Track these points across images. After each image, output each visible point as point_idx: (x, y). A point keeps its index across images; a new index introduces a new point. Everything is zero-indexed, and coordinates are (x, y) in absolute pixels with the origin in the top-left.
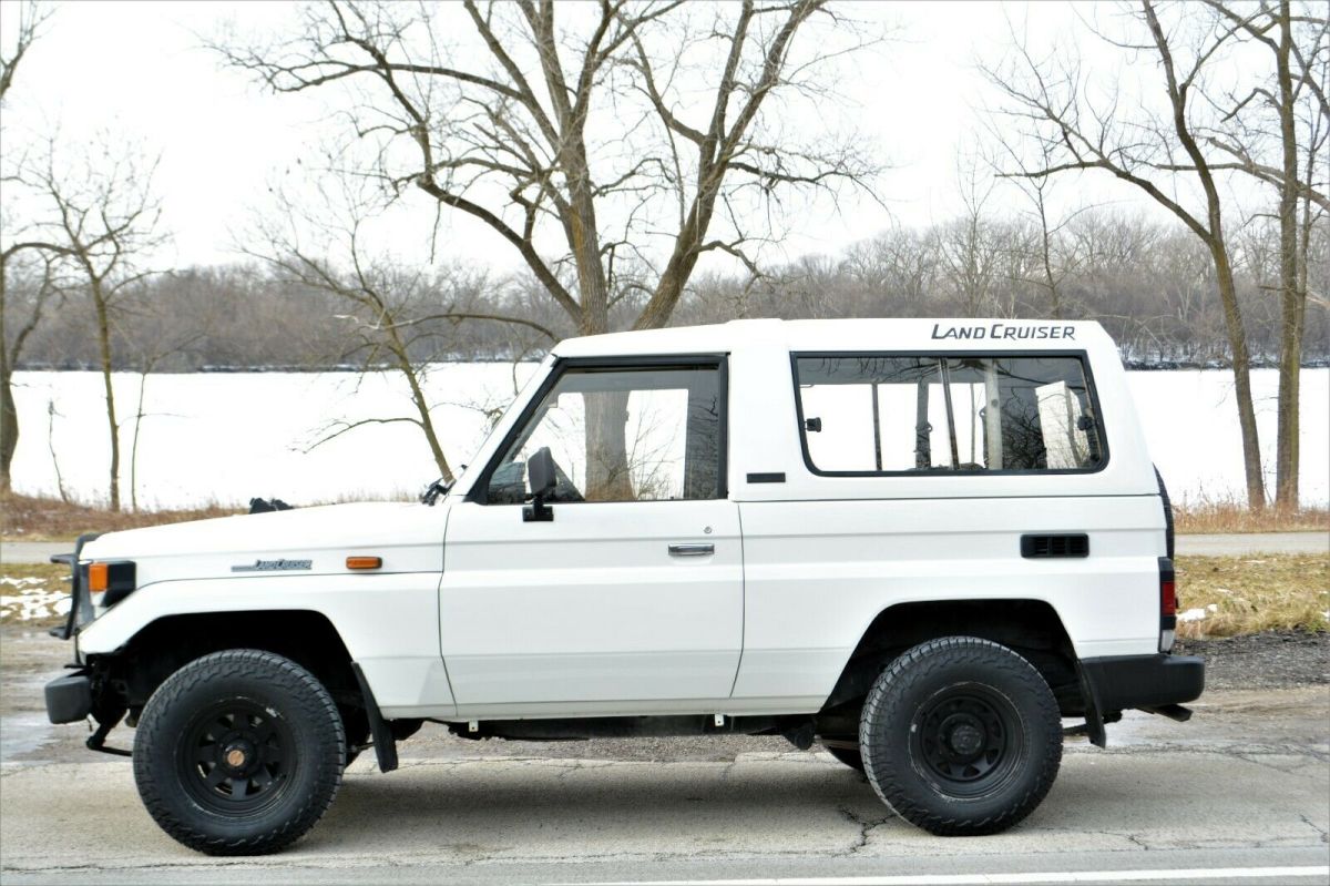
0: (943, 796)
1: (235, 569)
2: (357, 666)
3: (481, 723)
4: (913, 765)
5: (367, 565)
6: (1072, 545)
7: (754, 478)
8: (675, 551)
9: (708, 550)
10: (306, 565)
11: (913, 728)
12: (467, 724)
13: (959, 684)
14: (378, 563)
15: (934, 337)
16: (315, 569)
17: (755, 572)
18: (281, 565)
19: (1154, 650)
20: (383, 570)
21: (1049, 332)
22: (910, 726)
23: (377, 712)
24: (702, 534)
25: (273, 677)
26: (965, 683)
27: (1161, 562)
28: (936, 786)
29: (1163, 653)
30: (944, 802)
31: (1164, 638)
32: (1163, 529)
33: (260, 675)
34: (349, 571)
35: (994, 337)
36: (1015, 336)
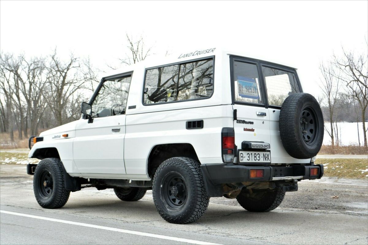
0: (168, 209)
1: (52, 138)
2: (61, 161)
3: (90, 179)
4: (161, 198)
6: (198, 124)
7: (130, 108)
8: (113, 130)
9: (119, 130)
10: (60, 137)
11: (161, 186)
12: (87, 179)
13: (172, 172)
14: (67, 135)
15: (179, 58)
18: (57, 137)
20: (68, 137)
22: (160, 185)
23: (68, 174)
24: (118, 125)
25: (50, 164)
26: (173, 172)
27: (223, 129)
28: (167, 206)
29: (226, 163)
30: (167, 211)
31: (224, 157)
32: (231, 117)
33: (47, 163)
34: (64, 138)
35: (193, 55)
36: (198, 54)
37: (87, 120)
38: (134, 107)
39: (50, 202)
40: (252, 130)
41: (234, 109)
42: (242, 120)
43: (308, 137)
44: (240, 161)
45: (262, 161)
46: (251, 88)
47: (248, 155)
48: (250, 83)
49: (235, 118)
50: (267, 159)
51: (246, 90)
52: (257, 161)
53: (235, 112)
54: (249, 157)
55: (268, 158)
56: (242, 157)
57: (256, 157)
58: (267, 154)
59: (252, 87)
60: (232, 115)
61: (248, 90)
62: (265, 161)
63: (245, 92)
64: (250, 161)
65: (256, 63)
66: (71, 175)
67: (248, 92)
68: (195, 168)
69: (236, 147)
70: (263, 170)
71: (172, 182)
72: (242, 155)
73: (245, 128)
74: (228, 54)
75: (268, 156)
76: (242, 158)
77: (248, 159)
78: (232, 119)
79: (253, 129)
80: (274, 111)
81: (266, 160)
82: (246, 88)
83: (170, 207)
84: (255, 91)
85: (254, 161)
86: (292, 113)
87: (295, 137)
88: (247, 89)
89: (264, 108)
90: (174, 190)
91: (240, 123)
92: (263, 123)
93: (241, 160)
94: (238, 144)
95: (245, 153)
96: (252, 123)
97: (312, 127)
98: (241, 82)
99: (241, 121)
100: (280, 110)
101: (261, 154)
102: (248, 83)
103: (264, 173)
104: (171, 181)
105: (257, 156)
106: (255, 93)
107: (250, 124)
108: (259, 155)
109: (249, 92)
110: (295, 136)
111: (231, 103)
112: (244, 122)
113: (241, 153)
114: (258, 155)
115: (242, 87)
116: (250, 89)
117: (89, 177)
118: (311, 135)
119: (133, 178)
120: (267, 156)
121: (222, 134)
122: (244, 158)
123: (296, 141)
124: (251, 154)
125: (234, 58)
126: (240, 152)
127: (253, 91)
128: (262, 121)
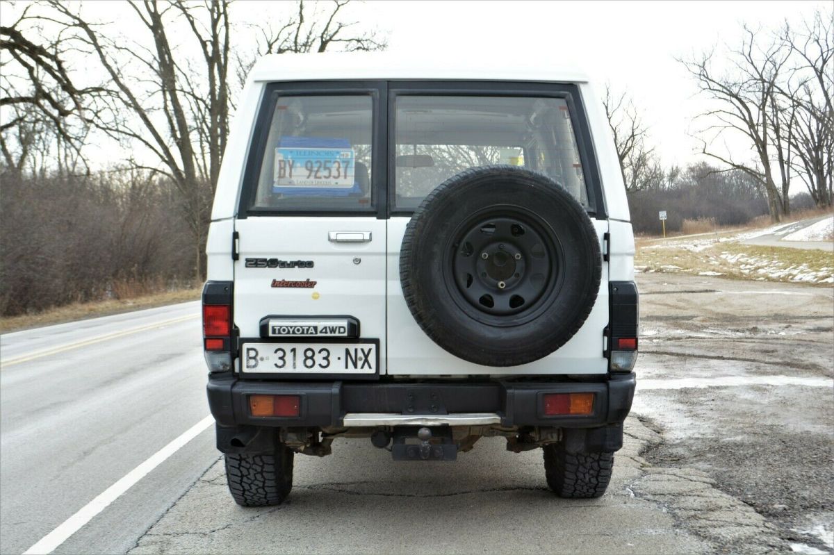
27: (210, 285)
29: (212, 373)
32: (228, 254)
40: (309, 284)
41: (235, 231)
42: (268, 258)
44: (245, 370)
45: (338, 367)
46: (328, 165)
47: (280, 354)
48: (327, 153)
49: (235, 257)
50: (360, 363)
51: (307, 173)
52: (317, 370)
54: (282, 358)
55: (366, 360)
56: (254, 358)
57: (312, 358)
58: (362, 350)
59: (334, 162)
60: (228, 248)
61: (313, 174)
62: (351, 370)
63: (304, 179)
64: (288, 369)
65: (373, 89)
67: (312, 178)
69: (234, 331)
70: (299, 396)
72: (252, 354)
73: (279, 279)
74: (256, 82)
75: (366, 356)
76: (252, 362)
77: (276, 365)
78: (230, 258)
79: (311, 280)
81: (356, 366)
82: (306, 167)
84: (342, 173)
85: (301, 369)
88: (311, 171)
89: (374, 219)
91: (256, 267)
92: (358, 261)
93: (248, 367)
94: (246, 324)
95: (265, 350)
96: (305, 265)
98: (291, 152)
99: (265, 260)
101: (337, 350)
102: (318, 153)
103: (300, 406)
105: (319, 358)
106: (342, 178)
107: (299, 267)
108: (324, 354)
109: (320, 178)
111: (236, 215)
112: (273, 263)
113: (248, 350)
114: (320, 352)
115: (291, 167)
116: (322, 169)
120: (360, 354)
122: (259, 361)
124: (294, 350)
125: (276, 91)
126: (246, 346)
127: (334, 173)
128: (353, 257)
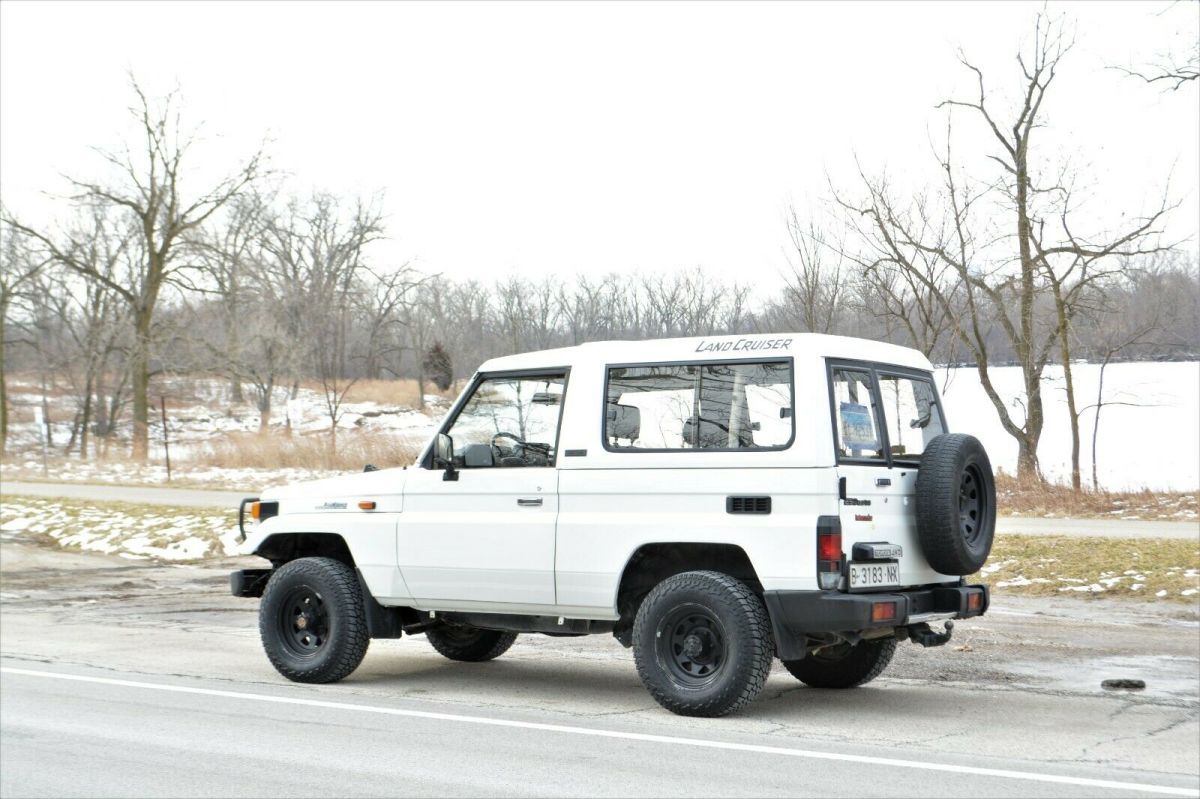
0: (676, 685)
1: (316, 508)
2: (358, 570)
4: (657, 661)
5: (370, 507)
6: (759, 505)
7: (569, 453)
8: (520, 502)
9: (539, 502)
10: (344, 506)
11: (659, 634)
12: (428, 613)
13: (687, 604)
14: (373, 505)
15: (697, 351)
16: (349, 509)
17: (565, 518)
18: (335, 506)
19: (814, 587)
20: (376, 510)
21: (773, 344)
22: (655, 633)
23: (373, 600)
24: (536, 491)
25: (318, 574)
26: (690, 604)
27: (821, 519)
28: (672, 678)
29: (824, 590)
30: (675, 689)
31: (822, 578)
32: (833, 494)
33: (312, 572)
34: (361, 510)
35: (735, 349)
36: (749, 348)
37: (442, 472)
38: (582, 453)
39: (320, 667)
40: (868, 518)
41: (840, 477)
42: (854, 498)
43: (969, 529)
44: (852, 586)
45: (886, 582)
47: (864, 572)
48: (861, 417)
49: (842, 494)
50: (893, 577)
51: (855, 433)
52: (878, 584)
53: (843, 483)
54: (865, 576)
56: (854, 576)
57: (875, 575)
58: (893, 568)
59: (863, 424)
60: (835, 489)
61: (858, 433)
62: (890, 583)
63: (854, 436)
64: (867, 585)
65: (869, 369)
66: (382, 602)
67: (858, 436)
68: (746, 598)
69: (843, 556)
70: (895, 603)
71: (682, 627)
72: (853, 572)
73: (857, 515)
74: (821, 356)
75: (895, 572)
76: (854, 579)
77: (863, 581)
78: (838, 497)
79: (870, 515)
80: (903, 474)
81: (891, 580)
82: (854, 427)
83: (679, 680)
84: (869, 433)
85: (873, 584)
86: (944, 480)
87: (952, 533)
88: (856, 430)
89: (886, 468)
90: (691, 643)
91: (849, 505)
92: (886, 501)
93: (852, 583)
94: (847, 549)
95: (858, 569)
96: (867, 503)
97: (974, 505)
98: (847, 415)
99: (852, 499)
100: (916, 470)
101: (884, 567)
103: (895, 611)
104: (679, 624)
105: (878, 573)
106: (869, 437)
107: (865, 505)
108: (880, 572)
109: (861, 436)
110: (950, 530)
111: (834, 464)
112: (855, 502)
113: (852, 569)
114: (878, 570)
115: (849, 427)
116: (860, 429)
117: (432, 607)
118: (973, 524)
119: (566, 614)
120: (893, 572)
121: (819, 529)
122: (857, 579)
123: (953, 541)
124: (869, 569)
125: (832, 365)
126: (852, 566)
127: (866, 433)
128: (884, 498)
